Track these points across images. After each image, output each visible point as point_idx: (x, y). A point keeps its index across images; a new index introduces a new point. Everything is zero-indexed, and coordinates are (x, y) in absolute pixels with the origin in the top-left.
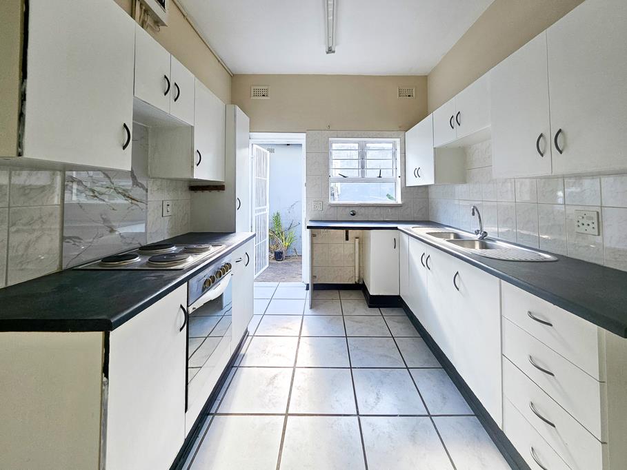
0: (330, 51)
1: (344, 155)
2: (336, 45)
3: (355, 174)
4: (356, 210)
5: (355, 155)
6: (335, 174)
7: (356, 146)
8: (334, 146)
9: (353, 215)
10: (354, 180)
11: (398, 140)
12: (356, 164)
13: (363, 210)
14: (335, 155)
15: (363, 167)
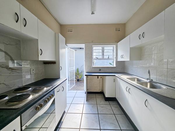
0: (93, 13)
1: (97, 51)
2: (95, 11)
3: (101, 57)
4: (101, 69)
5: (101, 51)
6: (94, 57)
7: (101, 48)
8: (94, 48)
10: (100, 59)
11: (115, 46)
12: (101, 54)
13: (103, 69)
14: (94, 51)
15: (103, 55)
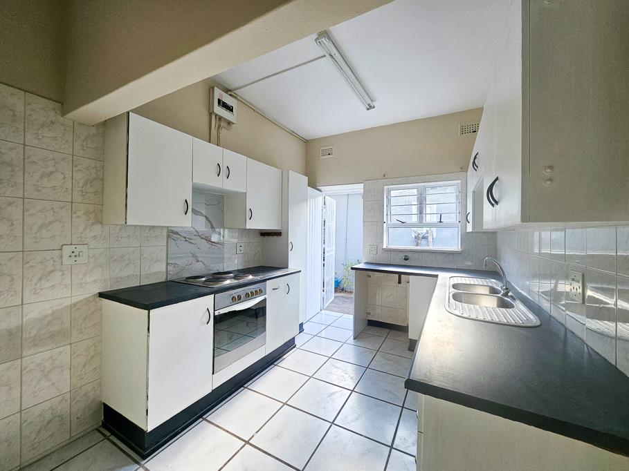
0: (370, 107)
2: (373, 101)
3: (415, 219)
4: (409, 255)
5: (414, 200)
7: (415, 191)
8: (393, 193)
9: (406, 259)
10: (411, 226)
11: (458, 182)
12: (415, 210)
13: (416, 255)
14: (394, 201)
15: (422, 212)
